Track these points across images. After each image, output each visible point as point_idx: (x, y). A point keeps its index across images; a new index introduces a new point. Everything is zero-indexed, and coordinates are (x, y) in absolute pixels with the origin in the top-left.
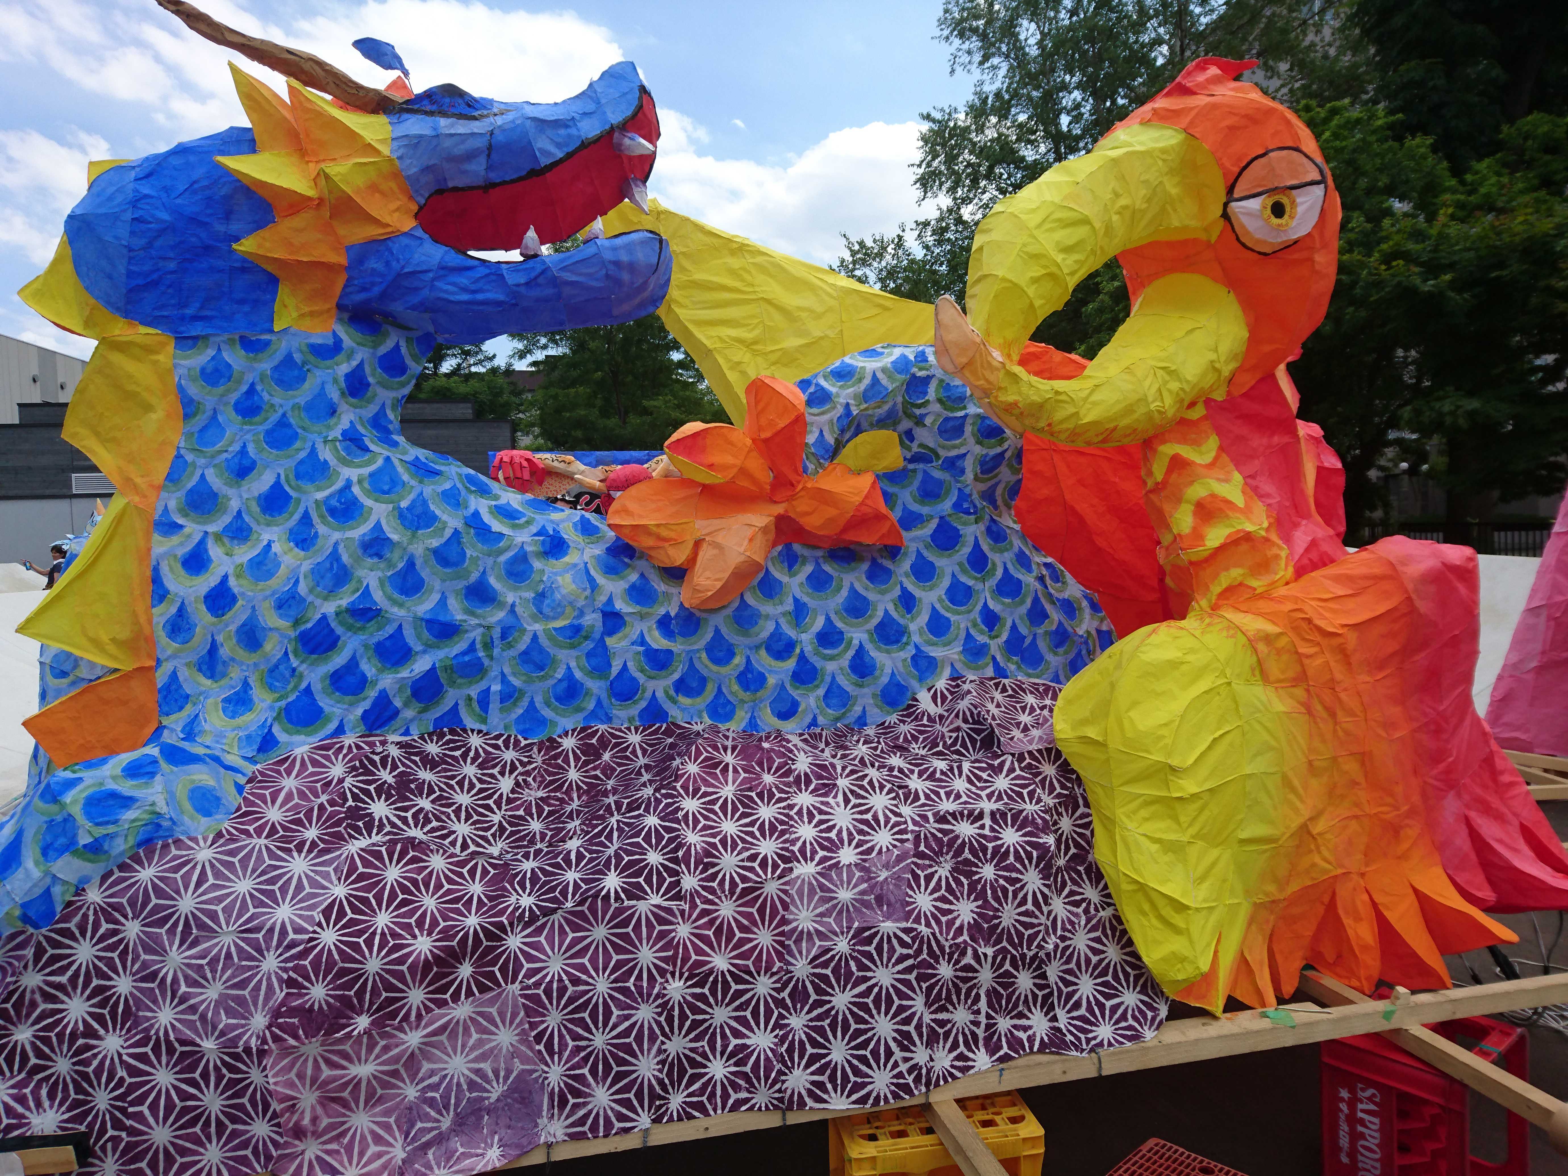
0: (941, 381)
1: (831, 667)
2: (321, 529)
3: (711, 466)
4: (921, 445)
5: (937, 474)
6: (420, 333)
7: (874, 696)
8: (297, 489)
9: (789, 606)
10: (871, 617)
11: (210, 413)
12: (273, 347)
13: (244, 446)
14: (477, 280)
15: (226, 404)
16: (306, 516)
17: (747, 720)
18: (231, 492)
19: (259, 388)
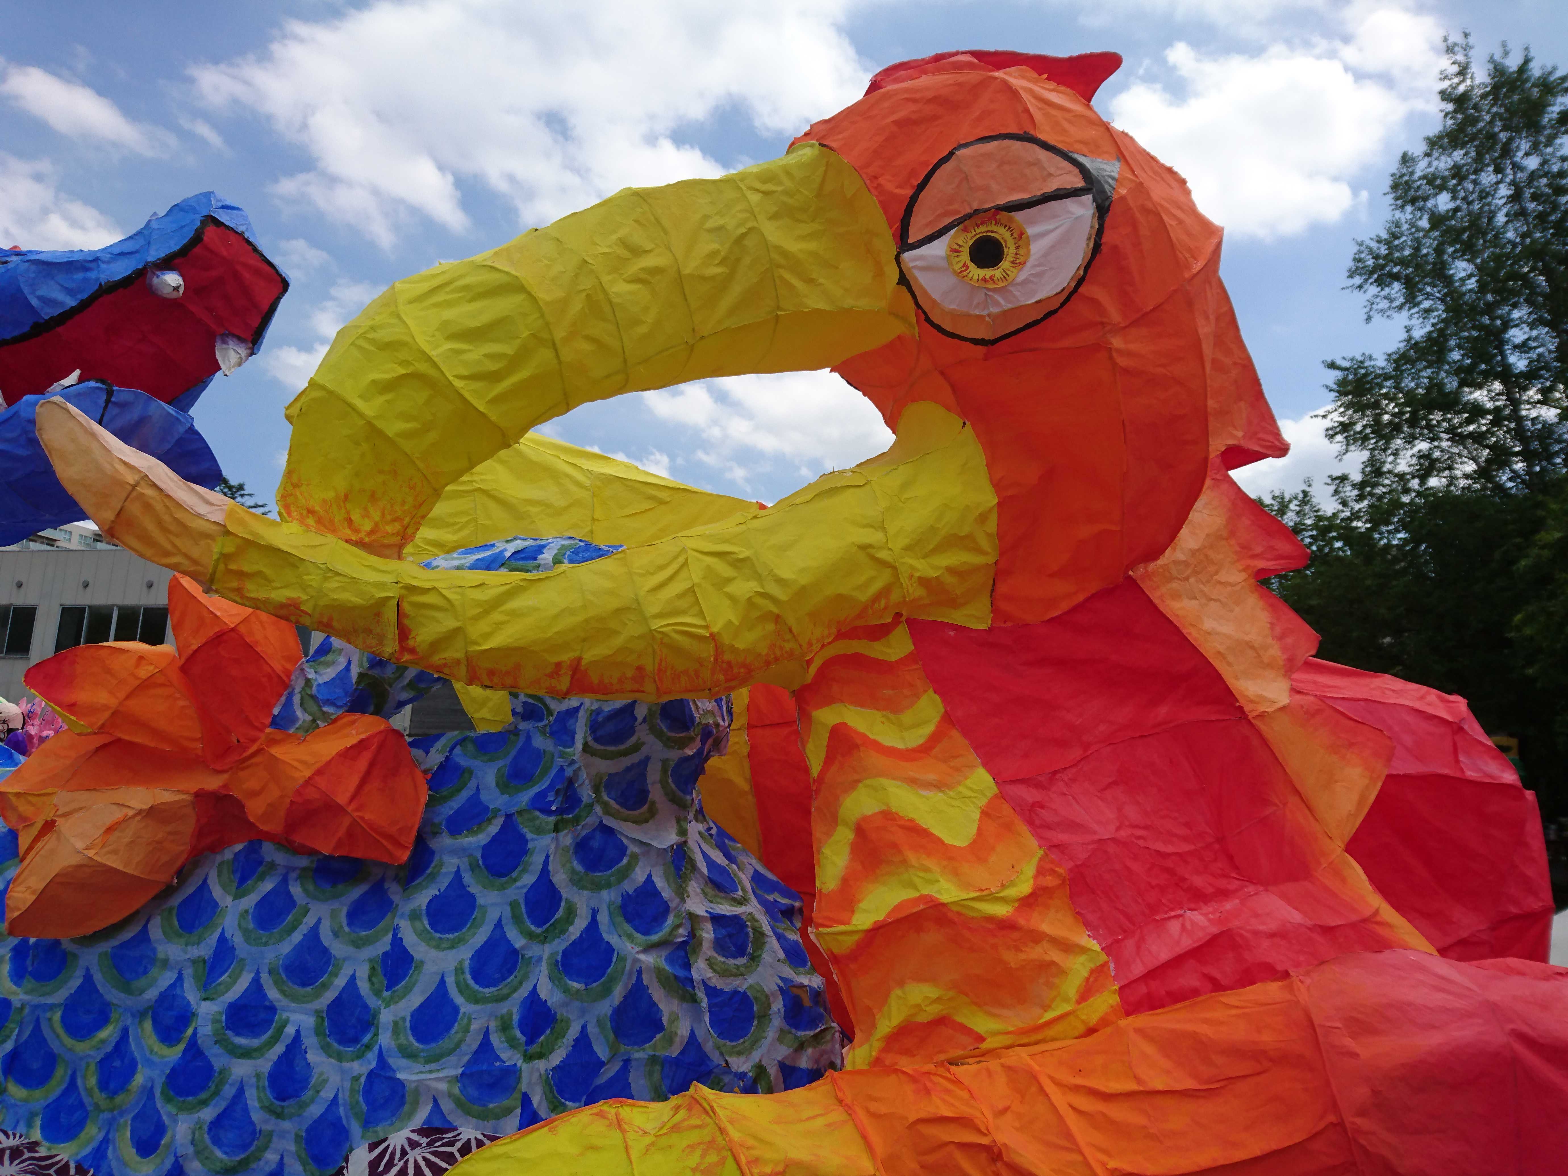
1: (241, 1069)
3: (71, 707)
7: (298, 1138)
9: (205, 949)
10: (325, 986)
17: (94, 1144)
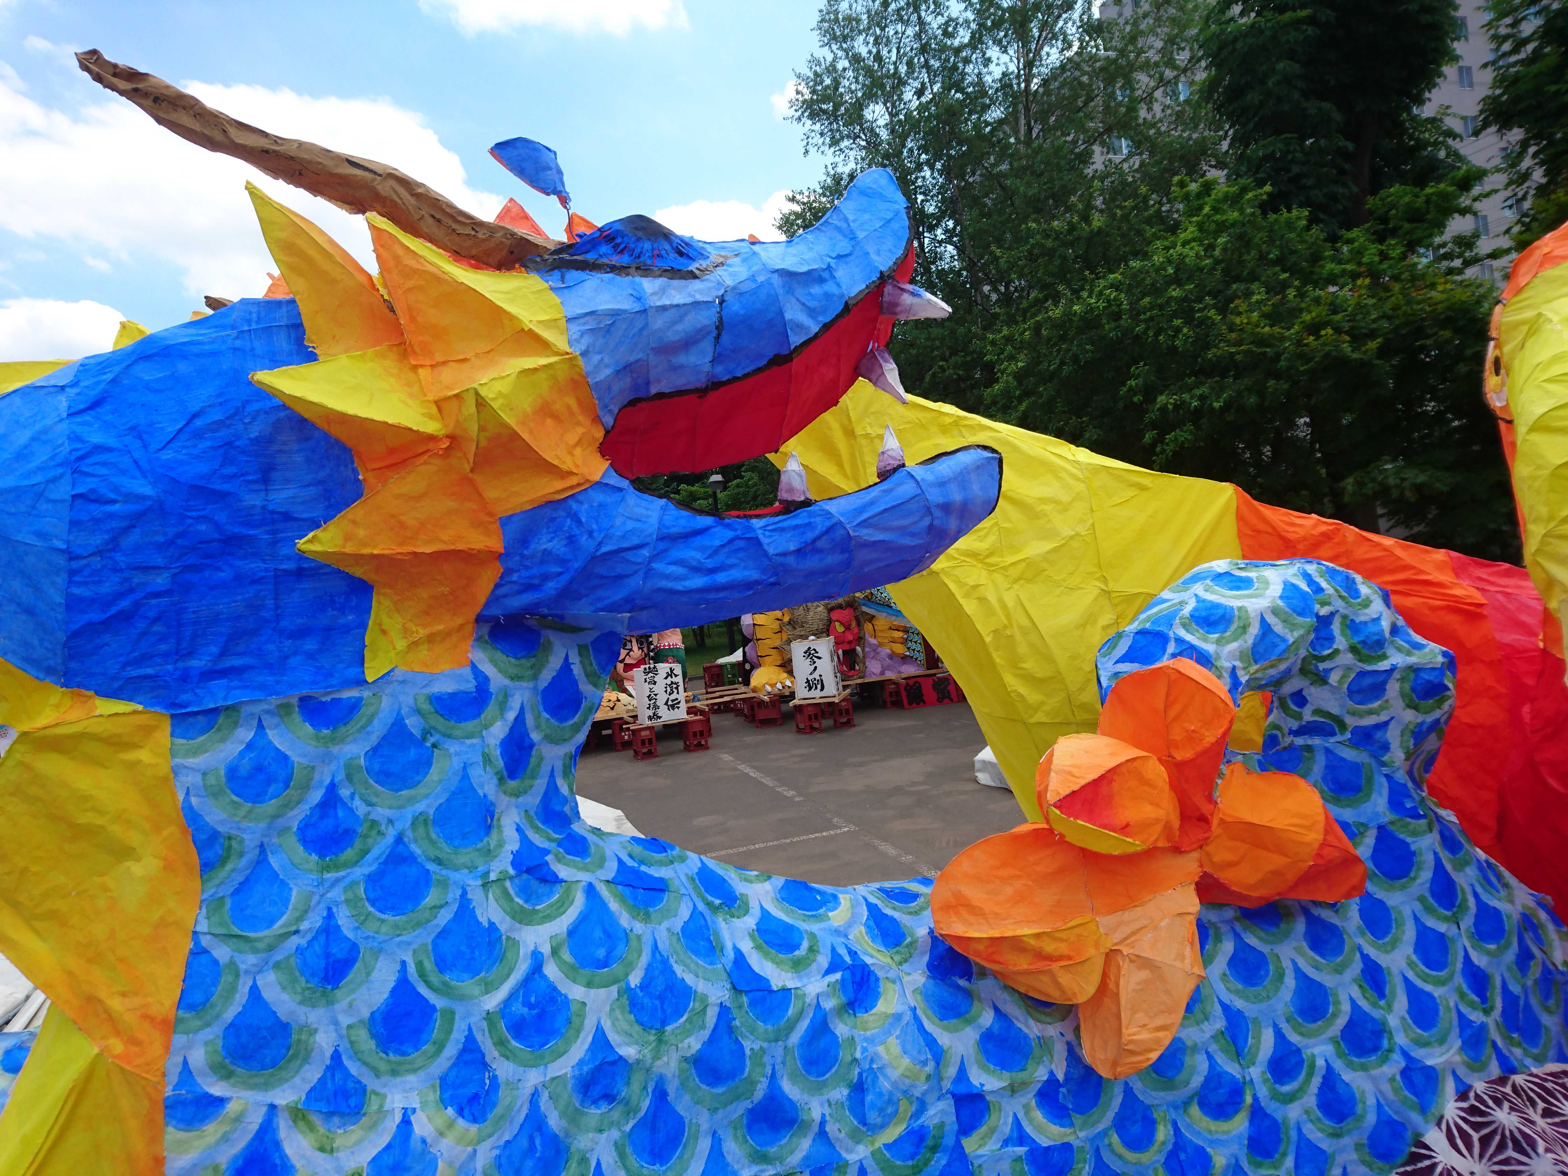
0: (1345, 617)
2: (503, 1069)
3: (1125, 829)
4: (1317, 712)
5: (1350, 754)
6: (595, 634)
7: (1358, 1147)
8: (445, 990)
9: (1217, 1022)
10: (1334, 1015)
11: (252, 855)
12: (366, 711)
13: (330, 916)
14: (717, 551)
15: (283, 831)
16: (470, 1047)
18: (314, 1016)
19: (344, 793)
